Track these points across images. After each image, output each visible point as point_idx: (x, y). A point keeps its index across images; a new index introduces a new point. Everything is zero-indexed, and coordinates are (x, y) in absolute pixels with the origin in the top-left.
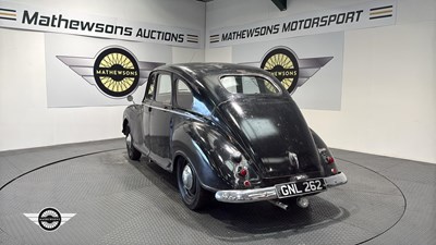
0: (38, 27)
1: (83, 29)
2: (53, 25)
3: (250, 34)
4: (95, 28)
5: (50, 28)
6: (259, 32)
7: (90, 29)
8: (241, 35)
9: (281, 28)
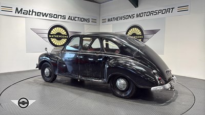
0: (22, 15)
1: (43, 16)
2: (29, 14)
3: (121, 18)
4: (48, 16)
5: (28, 16)
6: (125, 18)
7: (46, 16)
8: (117, 19)
9: (135, 16)
